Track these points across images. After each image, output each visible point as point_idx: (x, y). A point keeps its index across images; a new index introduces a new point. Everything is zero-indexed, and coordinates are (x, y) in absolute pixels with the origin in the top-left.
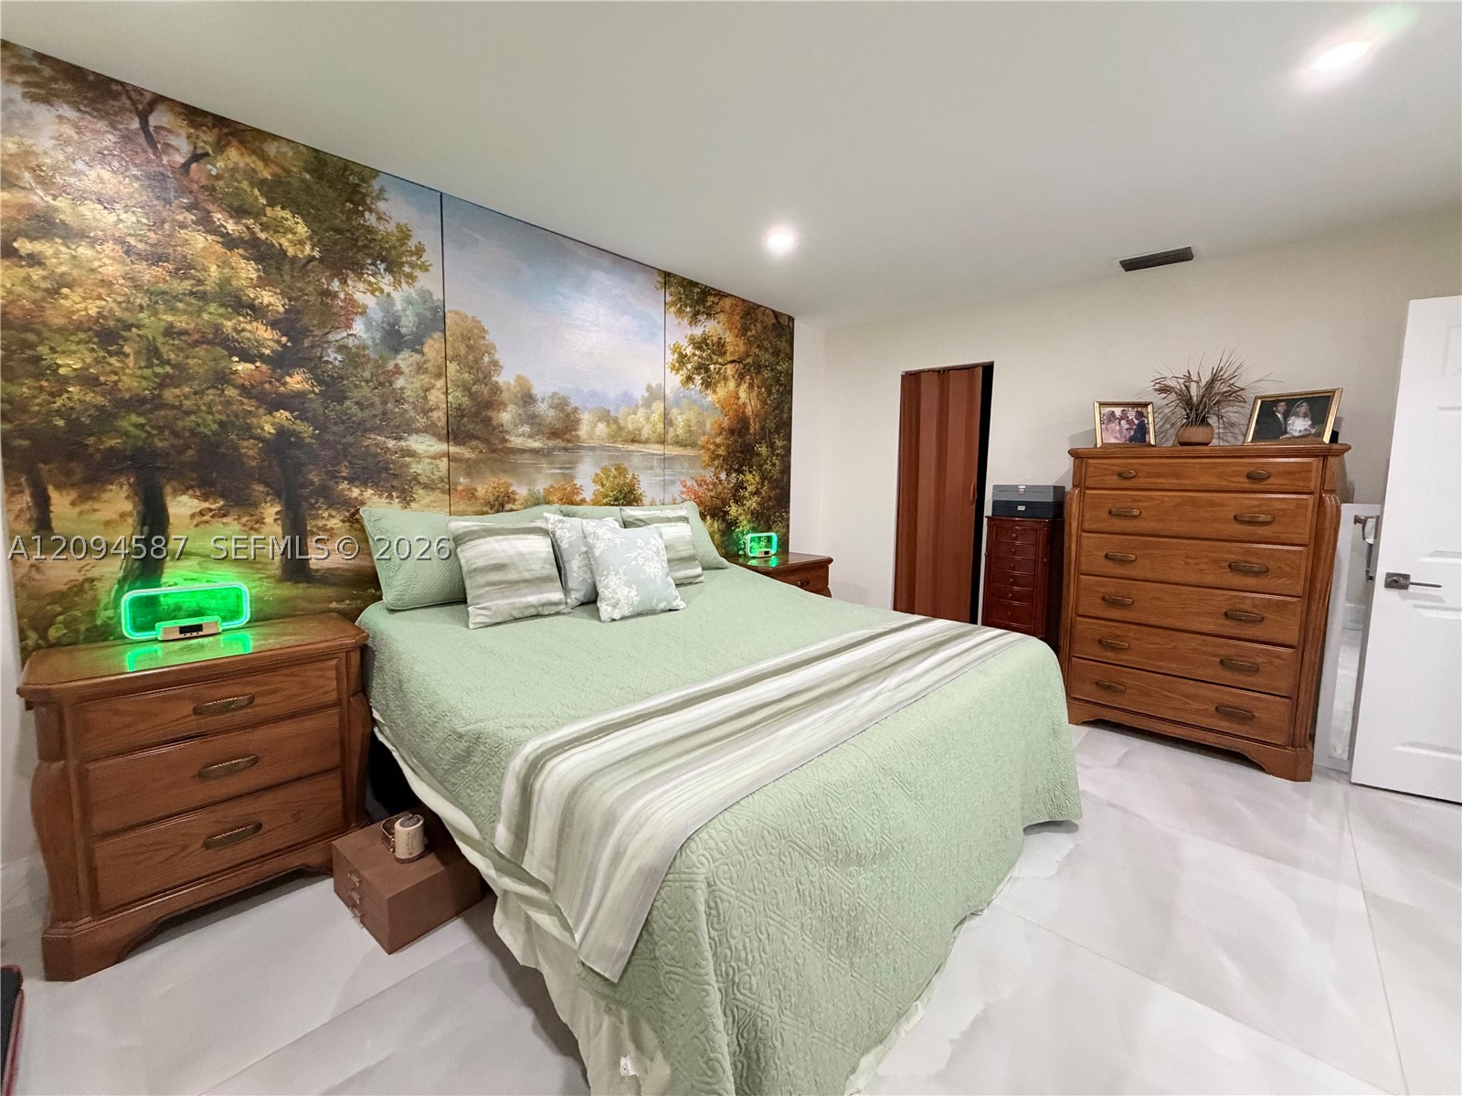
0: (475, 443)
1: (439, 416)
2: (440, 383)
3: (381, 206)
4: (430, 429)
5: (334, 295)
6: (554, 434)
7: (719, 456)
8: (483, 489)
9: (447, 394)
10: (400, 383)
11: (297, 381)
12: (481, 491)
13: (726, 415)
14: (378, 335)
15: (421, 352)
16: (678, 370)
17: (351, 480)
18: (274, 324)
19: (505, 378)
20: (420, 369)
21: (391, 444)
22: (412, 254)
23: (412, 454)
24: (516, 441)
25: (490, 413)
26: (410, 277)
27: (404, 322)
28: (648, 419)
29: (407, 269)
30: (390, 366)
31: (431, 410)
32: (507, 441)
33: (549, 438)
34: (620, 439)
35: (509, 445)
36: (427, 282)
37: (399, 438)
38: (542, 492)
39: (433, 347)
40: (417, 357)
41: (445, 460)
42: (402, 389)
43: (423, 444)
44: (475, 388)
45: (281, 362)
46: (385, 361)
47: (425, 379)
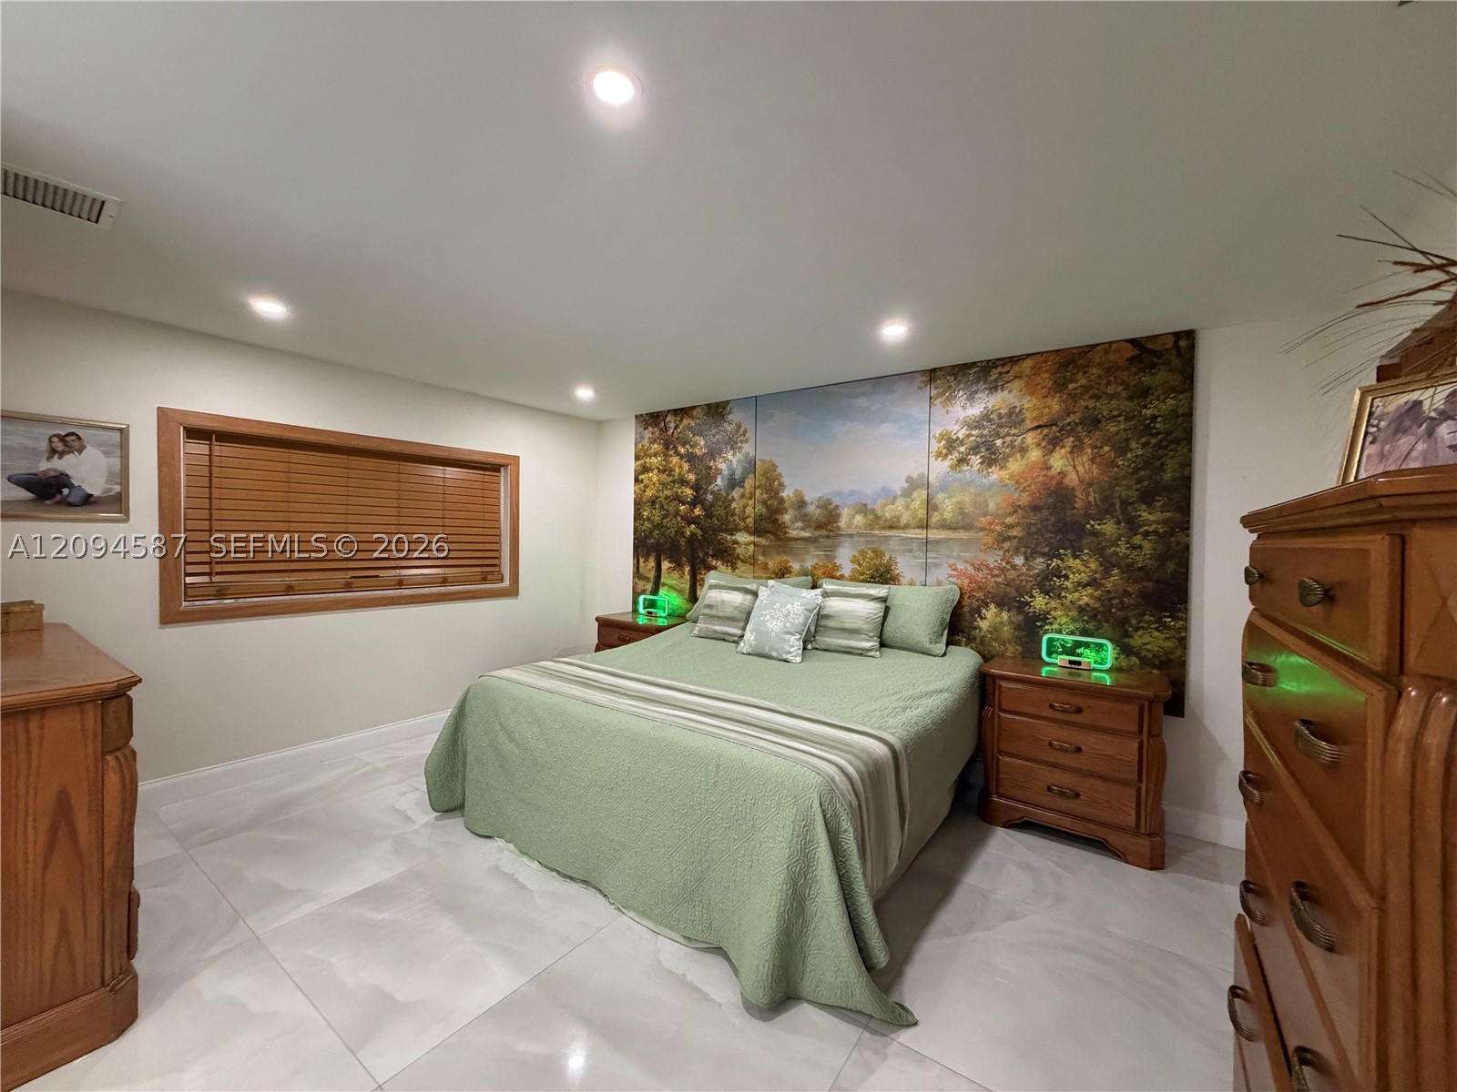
0: (769, 535)
1: (750, 521)
2: (751, 502)
3: (730, 417)
4: (746, 529)
5: (710, 468)
6: (819, 527)
7: (1009, 538)
8: (772, 564)
9: (754, 508)
10: (734, 505)
11: (697, 511)
12: (771, 564)
13: (1023, 491)
14: (726, 482)
15: (743, 487)
16: (945, 457)
17: (713, 556)
18: (692, 488)
19: (787, 493)
20: (743, 496)
21: (729, 537)
22: (741, 435)
23: (736, 542)
24: (793, 533)
25: (777, 516)
26: (741, 448)
27: (737, 472)
28: (907, 507)
29: (739, 445)
30: (730, 497)
31: (746, 518)
32: (786, 533)
33: (815, 530)
34: (877, 527)
35: (788, 536)
36: (748, 448)
37: (732, 535)
38: (810, 567)
39: (749, 483)
40: (742, 490)
41: (752, 546)
42: (734, 508)
43: (742, 537)
44: (769, 503)
45: (693, 504)
46: (728, 495)
47: (744, 501)
